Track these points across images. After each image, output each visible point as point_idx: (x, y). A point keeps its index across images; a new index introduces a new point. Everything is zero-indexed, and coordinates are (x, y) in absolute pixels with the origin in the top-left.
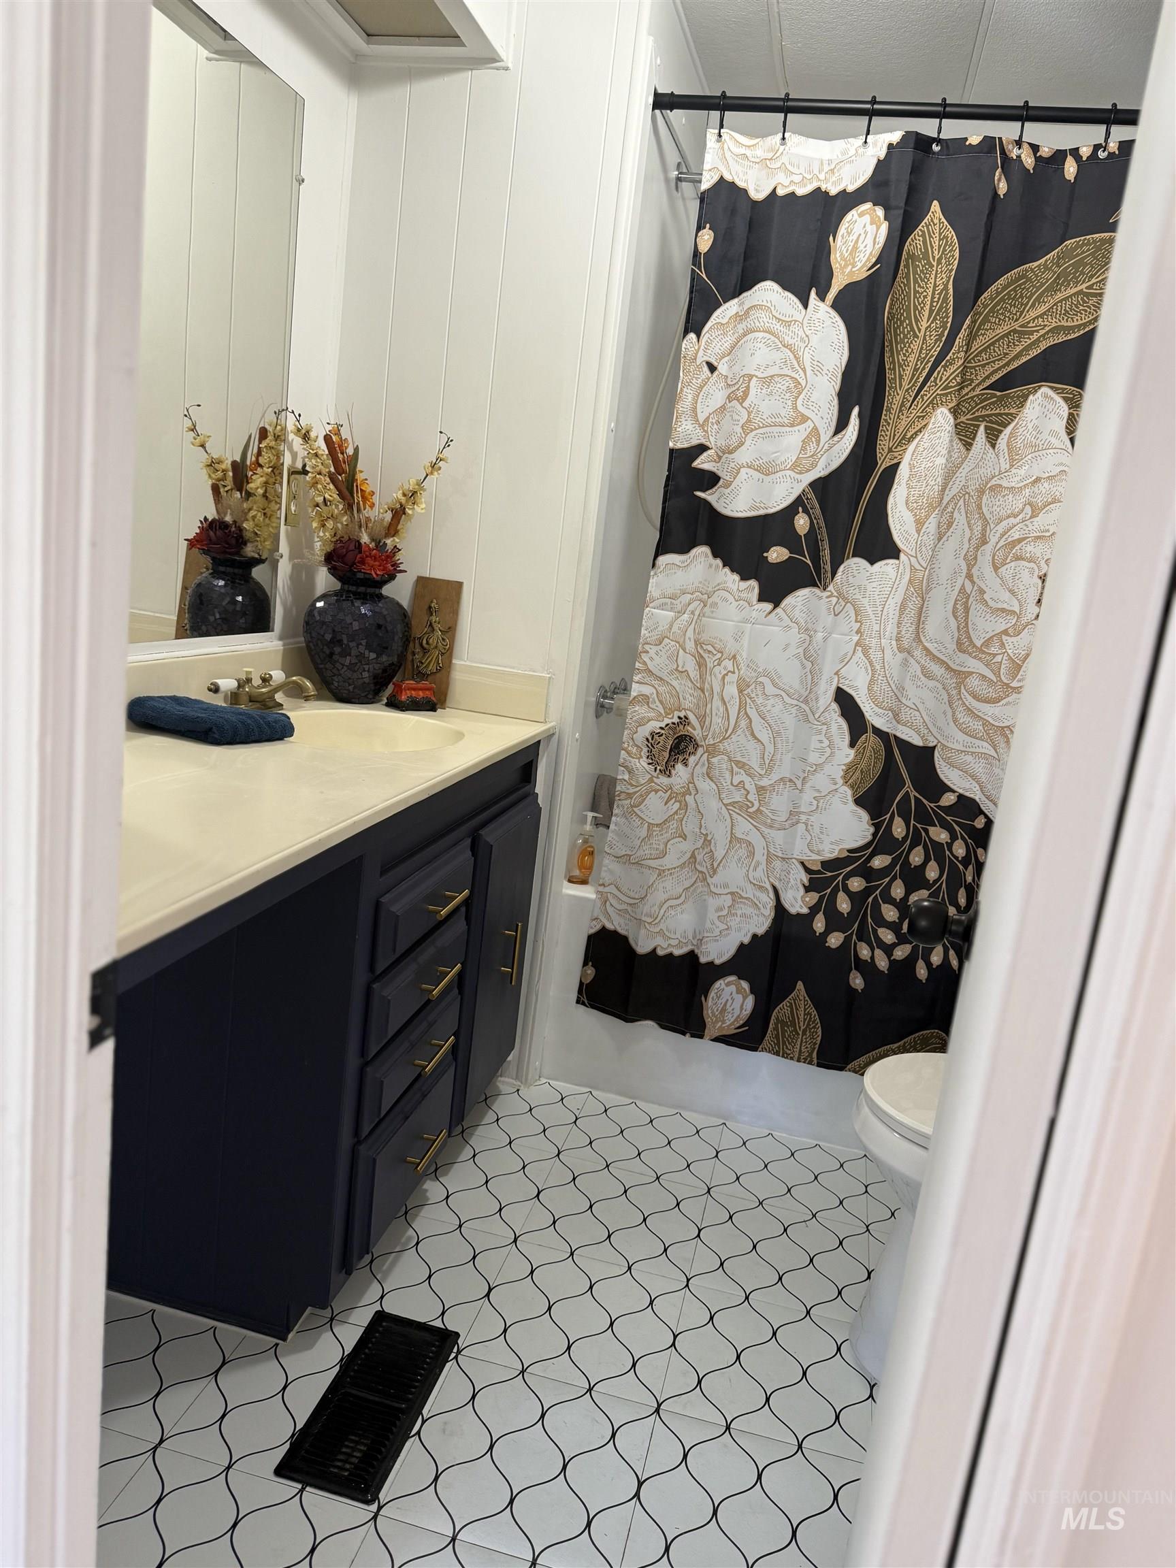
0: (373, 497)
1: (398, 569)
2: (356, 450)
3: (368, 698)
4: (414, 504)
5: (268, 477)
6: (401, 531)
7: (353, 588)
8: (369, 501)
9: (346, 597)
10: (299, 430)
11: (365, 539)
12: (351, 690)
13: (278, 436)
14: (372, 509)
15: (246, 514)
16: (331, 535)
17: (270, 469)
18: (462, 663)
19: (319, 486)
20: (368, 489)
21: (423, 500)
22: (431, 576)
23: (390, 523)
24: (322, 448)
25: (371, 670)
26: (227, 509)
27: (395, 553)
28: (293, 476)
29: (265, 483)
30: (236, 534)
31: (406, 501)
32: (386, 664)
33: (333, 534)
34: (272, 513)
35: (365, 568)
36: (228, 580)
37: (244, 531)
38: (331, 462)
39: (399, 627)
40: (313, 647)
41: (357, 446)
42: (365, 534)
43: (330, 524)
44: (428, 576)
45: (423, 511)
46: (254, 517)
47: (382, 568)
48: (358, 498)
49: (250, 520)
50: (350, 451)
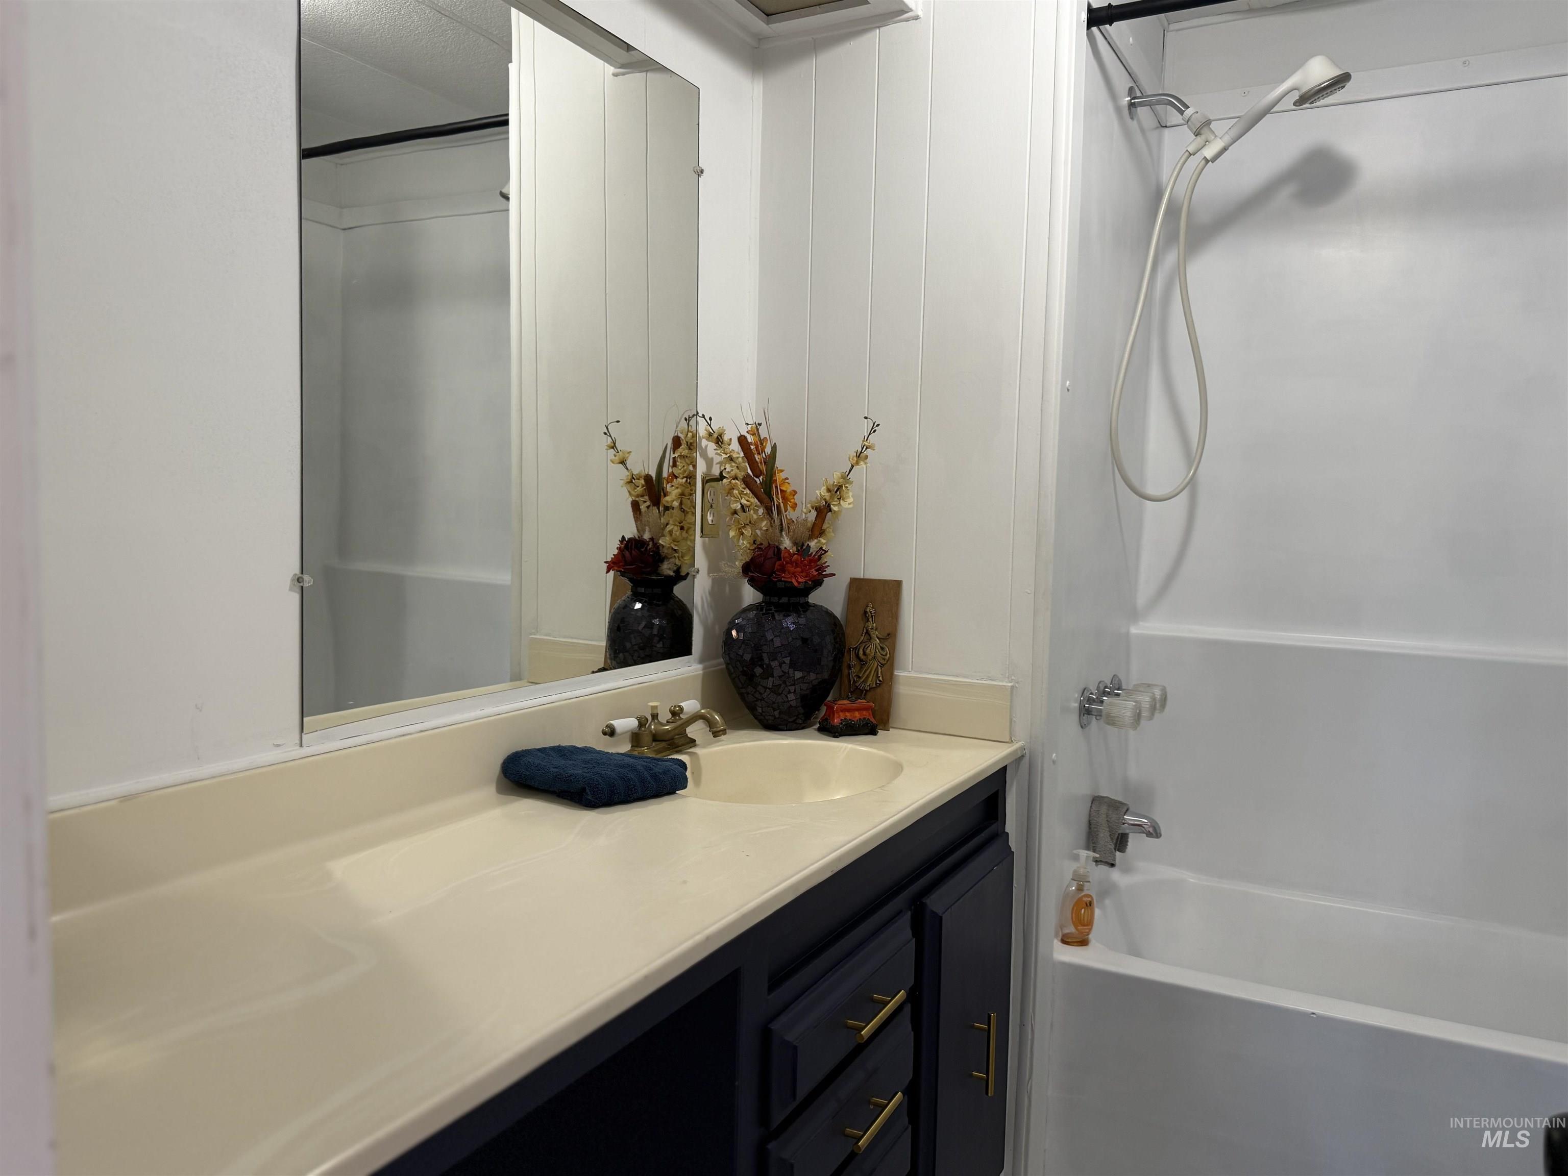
0: (795, 497)
1: (825, 573)
2: (774, 448)
3: (796, 723)
4: (839, 499)
5: (683, 488)
6: (827, 530)
7: (775, 599)
8: (790, 502)
9: (766, 610)
10: (710, 435)
11: (787, 543)
12: (777, 716)
13: (691, 443)
14: (794, 510)
15: (664, 529)
16: (749, 543)
17: (684, 480)
18: (906, 674)
19: (735, 492)
20: (788, 489)
21: (851, 494)
22: (867, 577)
23: (814, 523)
24: (736, 450)
25: (798, 690)
26: (645, 525)
27: (821, 555)
28: (708, 484)
29: (680, 495)
30: (653, 551)
31: (831, 497)
32: (815, 683)
33: (752, 541)
34: (688, 525)
35: (785, 577)
36: (645, 602)
37: (661, 548)
38: (747, 464)
39: (829, 639)
40: (732, 670)
41: (775, 443)
42: (786, 538)
43: (748, 532)
44: (862, 577)
45: (851, 506)
46: (671, 532)
47: (804, 574)
48: (778, 500)
49: (668, 535)
50: (768, 450)
